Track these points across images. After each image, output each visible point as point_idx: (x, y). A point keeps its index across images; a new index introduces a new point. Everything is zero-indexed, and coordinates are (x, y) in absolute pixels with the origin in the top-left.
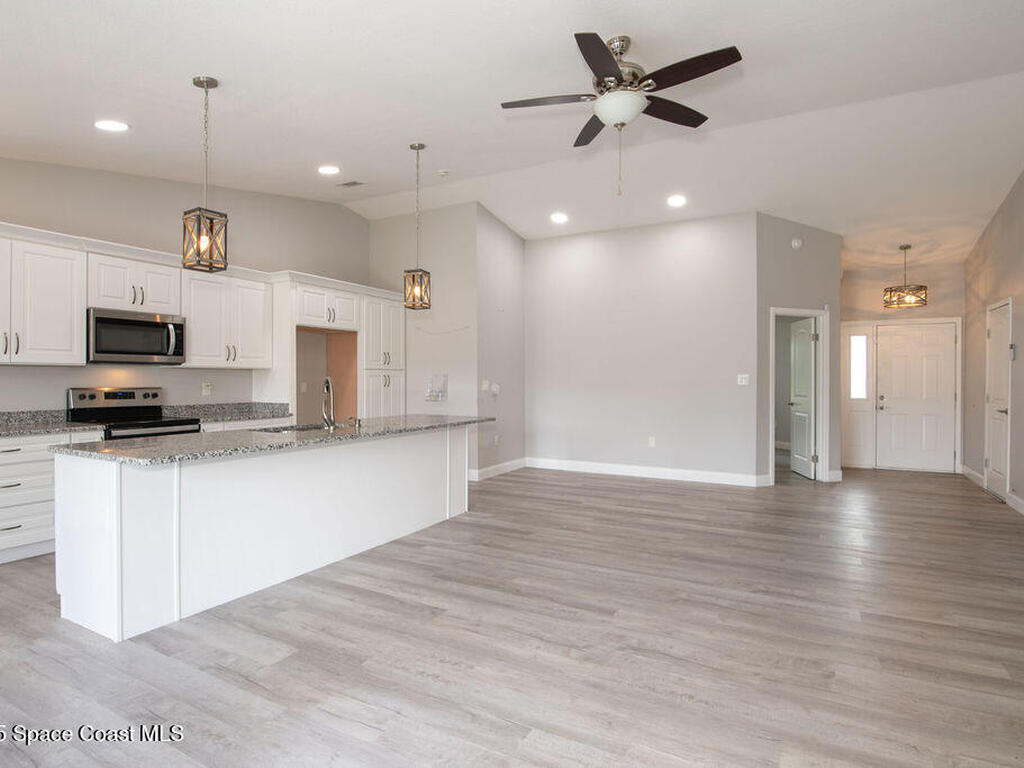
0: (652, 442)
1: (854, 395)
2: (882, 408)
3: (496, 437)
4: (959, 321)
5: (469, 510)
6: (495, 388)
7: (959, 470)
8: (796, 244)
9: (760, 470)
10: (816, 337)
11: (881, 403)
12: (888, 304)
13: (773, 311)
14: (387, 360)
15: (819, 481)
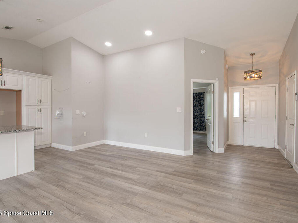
0: (146, 135)
1: (234, 116)
2: (245, 121)
3: (85, 133)
4: (277, 85)
5: (35, 169)
6: (84, 113)
7: (277, 147)
8: (203, 52)
9: (186, 149)
10: (214, 92)
11: (245, 119)
12: (246, 78)
13: (193, 80)
14: (39, 101)
15: (215, 153)
